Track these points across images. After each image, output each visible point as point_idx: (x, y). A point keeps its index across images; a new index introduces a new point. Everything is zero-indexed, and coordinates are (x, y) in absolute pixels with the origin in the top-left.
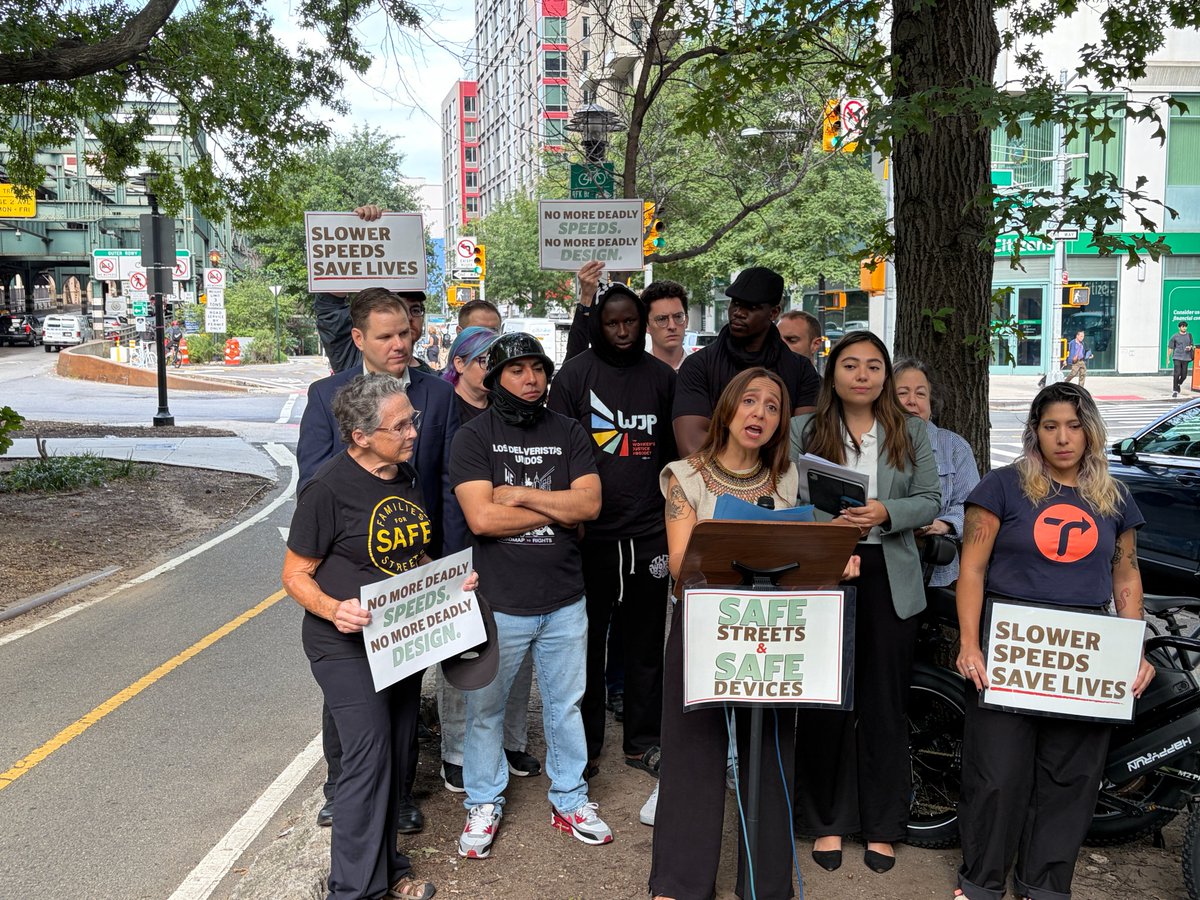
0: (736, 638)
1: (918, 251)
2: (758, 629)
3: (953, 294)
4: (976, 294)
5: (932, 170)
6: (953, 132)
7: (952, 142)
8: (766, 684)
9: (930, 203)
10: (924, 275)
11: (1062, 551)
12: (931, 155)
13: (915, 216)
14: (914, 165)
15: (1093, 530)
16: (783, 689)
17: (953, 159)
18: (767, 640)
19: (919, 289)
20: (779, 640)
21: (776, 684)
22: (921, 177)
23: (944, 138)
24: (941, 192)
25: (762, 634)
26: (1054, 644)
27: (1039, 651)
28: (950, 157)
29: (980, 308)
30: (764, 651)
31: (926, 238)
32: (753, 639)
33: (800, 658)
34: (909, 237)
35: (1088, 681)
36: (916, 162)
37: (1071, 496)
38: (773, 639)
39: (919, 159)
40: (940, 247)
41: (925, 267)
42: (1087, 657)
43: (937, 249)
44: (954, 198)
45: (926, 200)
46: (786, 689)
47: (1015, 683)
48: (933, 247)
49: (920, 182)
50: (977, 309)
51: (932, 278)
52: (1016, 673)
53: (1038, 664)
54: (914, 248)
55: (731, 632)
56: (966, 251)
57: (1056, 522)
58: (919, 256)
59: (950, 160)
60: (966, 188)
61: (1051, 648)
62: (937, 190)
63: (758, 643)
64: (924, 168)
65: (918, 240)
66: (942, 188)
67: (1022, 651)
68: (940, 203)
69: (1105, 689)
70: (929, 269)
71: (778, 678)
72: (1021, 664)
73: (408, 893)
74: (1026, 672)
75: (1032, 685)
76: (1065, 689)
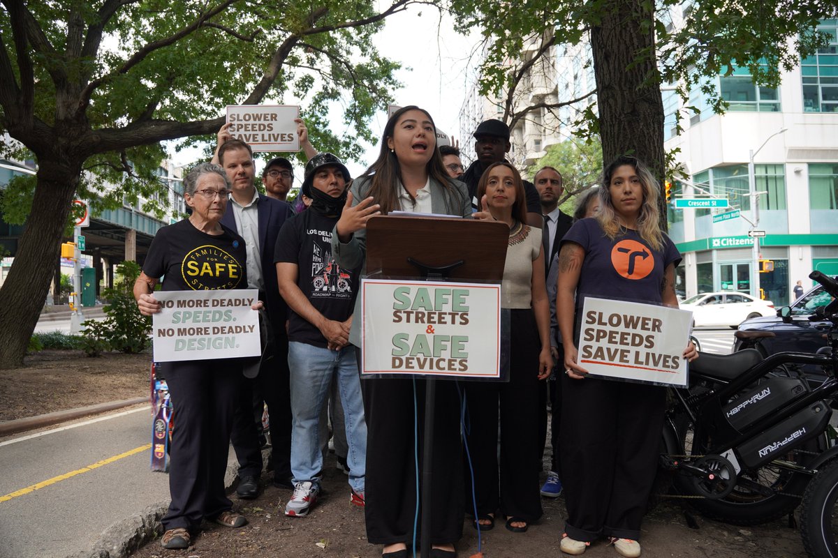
0: (408, 321)
1: (611, 119)
2: (426, 313)
3: (635, 144)
4: (651, 144)
5: (617, 67)
6: (628, 42)
7: (627, 48)
8: (435, 360)
9: (617, 88)
10: (616, 134)
11: (631, 271)
12: (615, 58)
13: (608, 98)
14: (605, 66)
15: (651, 258)
16: (450, 365)
17: (629, 59)
18: (435, 322)
19: (614, 144)
20: (445, 323)
21: (444, 360)
22: (610, 73)
23: (623, 47)
24: (623, 80)
25: (430, 318)
26: (629, 328)
27: (617, 333)
28: (627, 58)
29: (655, 155)
30: (432, 332)
31: (616, 110)
32: (423, 322)
33: (465, 339)
34: (605, 111)
35: (653, 355)
36: (606, 65)
37: (634, 235)
38: (440, 322)
39: (608, 62)
40: (625, 114)
41: (616, 128)
42: (653, 337)
43: (623, 116)
44: (631, 83)
45: (615, 86)
46: (454, 365)
47: (599, 356)
48: (620, 115)
49: (610, 76)
50: (653, 154)
51: (621, 135)
52: (600, 349)
53: (616, 343)
54: (609, 118)
55: (404, 316)
56: (642, 116)
57: (626, 251)
58: (612, 122)
59: (627, 60)
60: (639, 77)
61: (626, 330)
62: (621, 79)
63: (426, 325)
64: (611, 67)
65: (611, 112)
66: (623, 77)
67: (605, 333)
68: (623, 86)
69: (665, 361)
70: (619, 130)
71: (446, 355)
72: (604, 343)
73: (226, 521)
74: (607, 348)
75: (612, 358)
76: (637, 361)
